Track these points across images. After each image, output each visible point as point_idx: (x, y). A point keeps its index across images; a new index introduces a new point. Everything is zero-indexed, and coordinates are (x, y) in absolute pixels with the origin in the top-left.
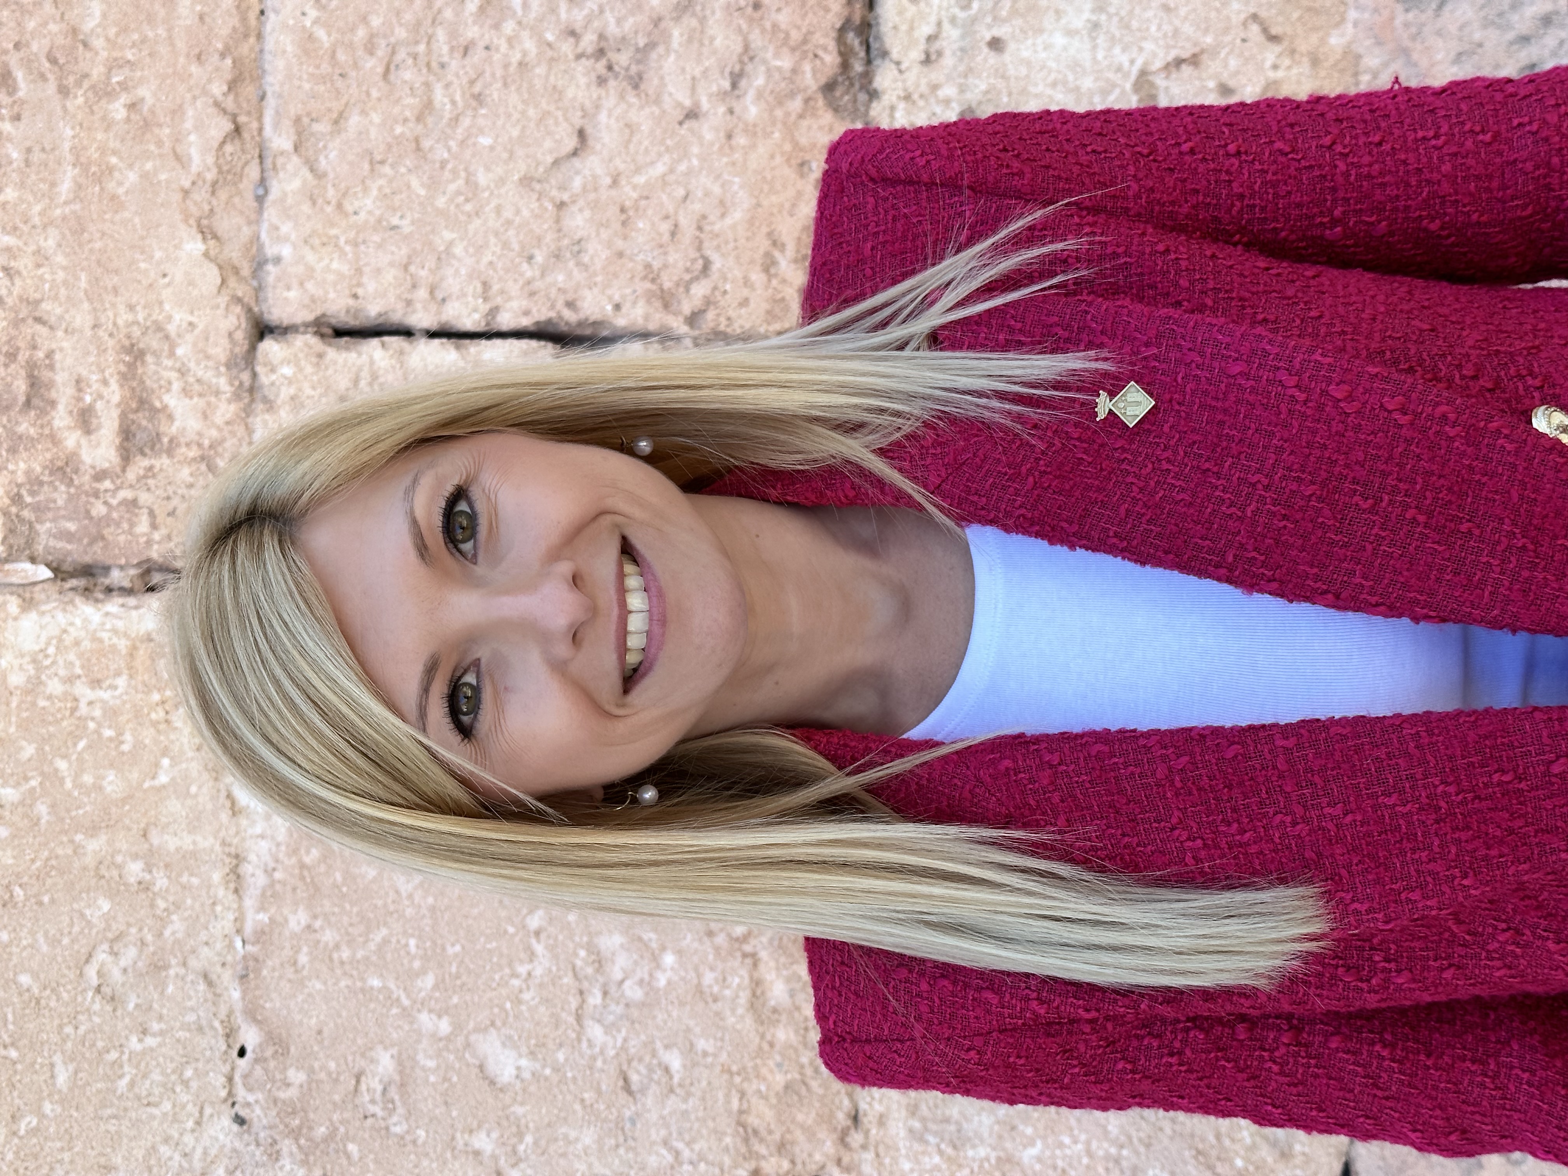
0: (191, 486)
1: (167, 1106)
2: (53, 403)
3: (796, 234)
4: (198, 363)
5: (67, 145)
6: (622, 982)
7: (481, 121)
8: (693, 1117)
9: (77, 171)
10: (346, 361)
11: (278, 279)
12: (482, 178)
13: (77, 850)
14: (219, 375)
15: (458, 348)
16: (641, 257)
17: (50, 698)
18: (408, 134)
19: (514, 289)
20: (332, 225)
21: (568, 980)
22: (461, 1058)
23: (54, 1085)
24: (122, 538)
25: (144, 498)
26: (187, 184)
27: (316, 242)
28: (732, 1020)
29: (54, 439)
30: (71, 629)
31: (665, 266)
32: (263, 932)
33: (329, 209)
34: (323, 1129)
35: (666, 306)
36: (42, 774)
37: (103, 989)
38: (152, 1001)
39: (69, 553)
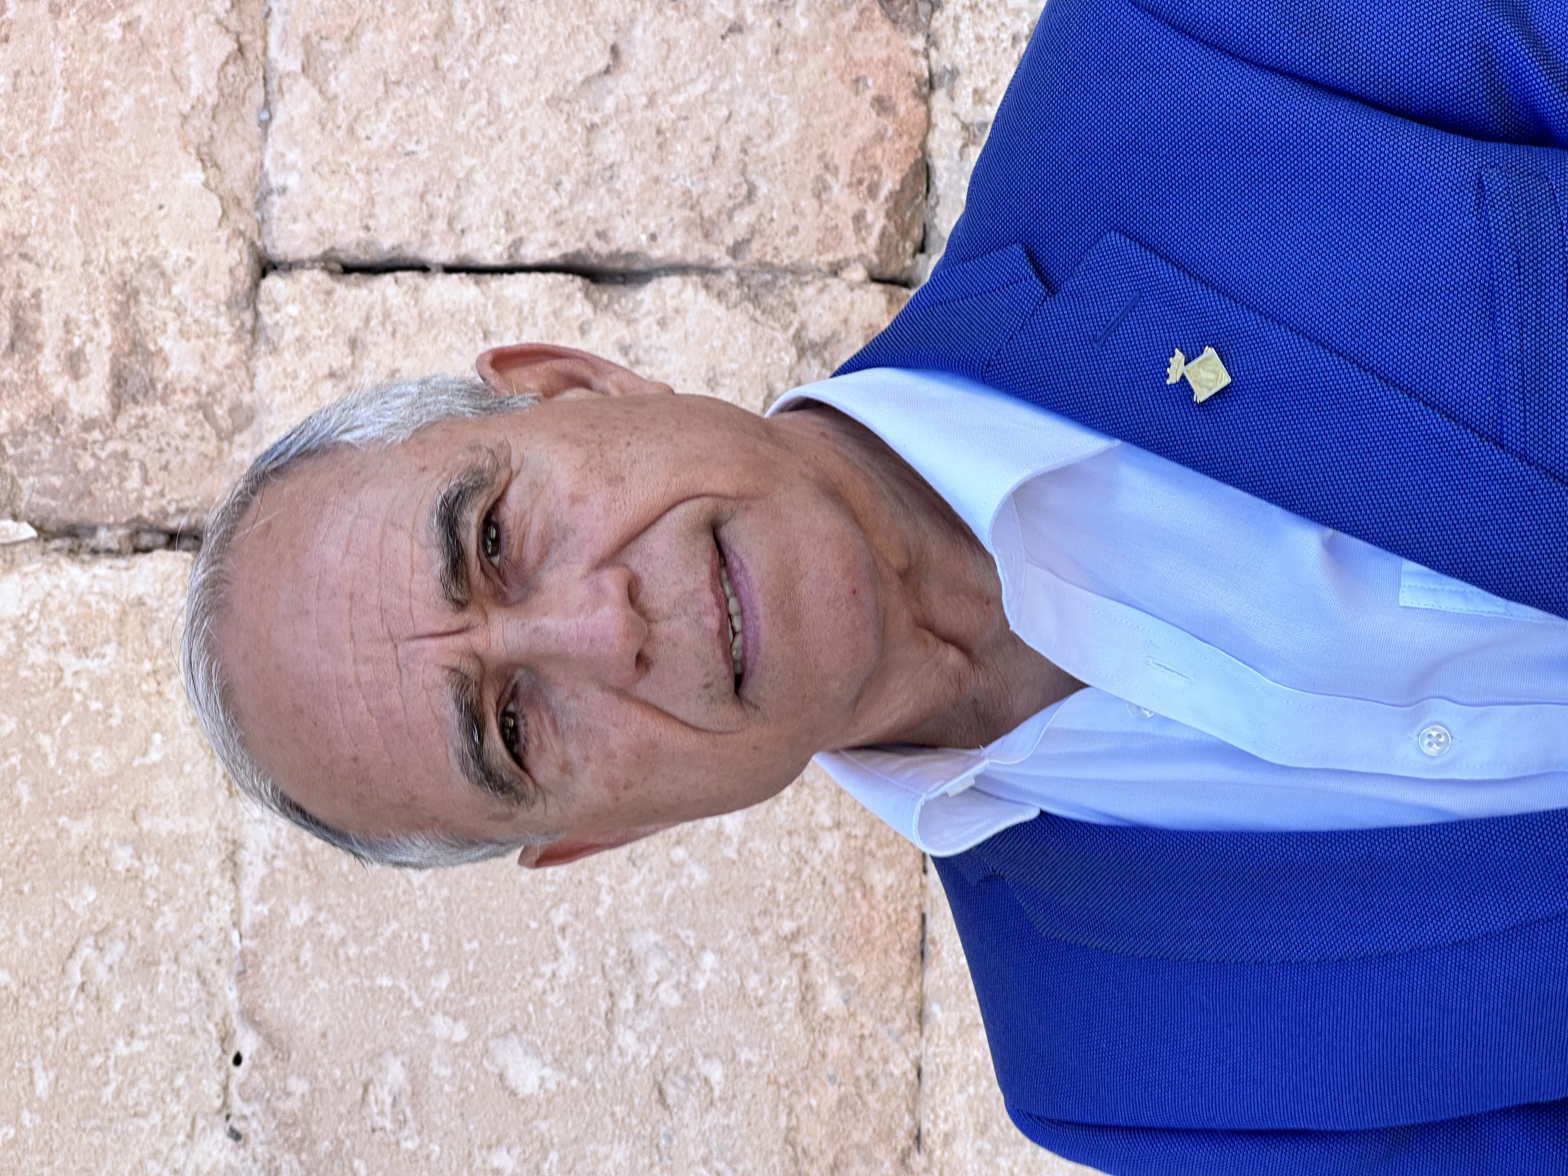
0: (186, 437)
1: (156, 1118)
2: (39, 347)
3: (851, 156)
4: (196, 302)
5: (58, 68)
6: (657, 984)
7: (505, 38)
8: (735, 1134)
9: (68, 95)
10: (356, 297)
11: (284, 210)
12: (506, 100)
13: (62, 832)
14: (218, 314)
15: (477, 283)
16: (680, 181)
17: (32, 667)
18: (426, 53)
19: (540, 219)
20: (342, 151)
21: (598, 979)
22: (479, 1066)
23: (33, 1091)
24: (111, 495)
25: (135, 449)
26: (186, 108)
27: (326, 170)
28: (777, 1028)
29: (40, 385)
30: (56, 592)
31: (706, 192)
32: (262, 925)
33: (339, 134)
34: (326, 1143)
35: (707, 236)
36: (23, 750)
37: (88, 987)
38: (140, 1000)
39: (54, 510)
